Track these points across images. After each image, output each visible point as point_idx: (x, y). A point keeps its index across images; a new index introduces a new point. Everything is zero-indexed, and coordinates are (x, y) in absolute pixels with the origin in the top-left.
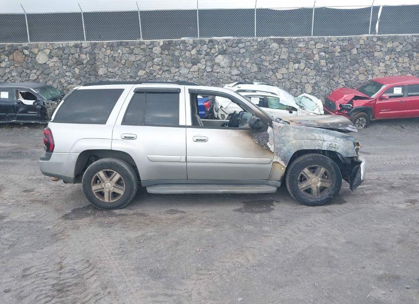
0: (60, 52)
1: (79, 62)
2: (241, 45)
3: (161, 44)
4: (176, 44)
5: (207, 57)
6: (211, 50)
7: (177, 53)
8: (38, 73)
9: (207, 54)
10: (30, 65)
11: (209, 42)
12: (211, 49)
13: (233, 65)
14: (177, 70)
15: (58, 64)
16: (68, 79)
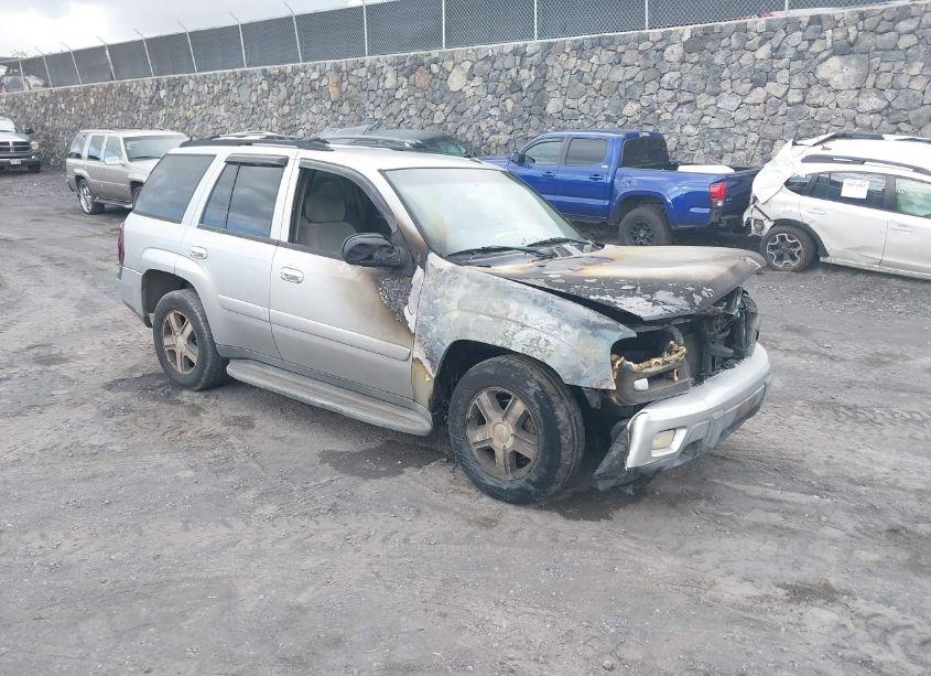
0: (487, 67)
1: (515, 87)
2: (903, 26)
3: (687, 37)
4: (721, 34)
5: (798, 64)
6: (810, 46)
7: (719, 59)
8: (448, 110)
9: (800, 55)
10: (438, 95)
11: (809, 24)
12: (811, 41)
13: (870, 83)
14: (712, 100)
15: (481, 92)
16: (492, 122)
